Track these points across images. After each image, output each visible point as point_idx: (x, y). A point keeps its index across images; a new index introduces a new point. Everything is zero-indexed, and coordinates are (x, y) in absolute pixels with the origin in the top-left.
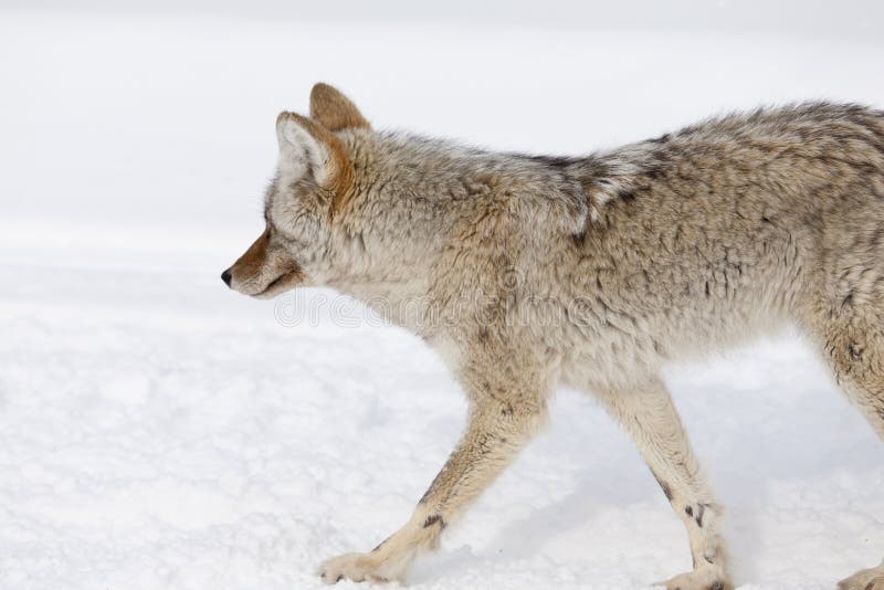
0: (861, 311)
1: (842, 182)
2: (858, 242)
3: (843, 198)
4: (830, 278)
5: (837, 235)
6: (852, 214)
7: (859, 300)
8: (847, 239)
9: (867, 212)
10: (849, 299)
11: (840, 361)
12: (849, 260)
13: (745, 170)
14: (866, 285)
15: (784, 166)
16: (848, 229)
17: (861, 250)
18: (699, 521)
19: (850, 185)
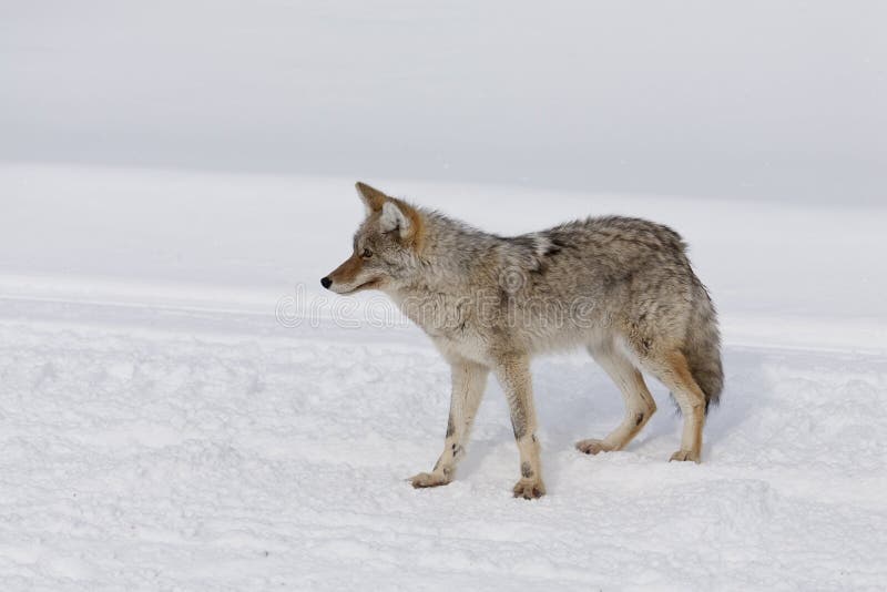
0: (650, 324)
1: (644, 254)
2: (649, 287)
3: (644, 263)
4: (634, 306)
5: (638, 283)
6: (647, 273)
7: (649, 317)
8: (644, 285)
9: (654, 272)
10: (643, 317)
11: (639, 349)
12: (644, 296)
13: (599, 247)
14: (653, 309)
15: (616, 246)
16: (645, 281)
17: (651, 291)
18: (454, 453)
19: (648, 256)
